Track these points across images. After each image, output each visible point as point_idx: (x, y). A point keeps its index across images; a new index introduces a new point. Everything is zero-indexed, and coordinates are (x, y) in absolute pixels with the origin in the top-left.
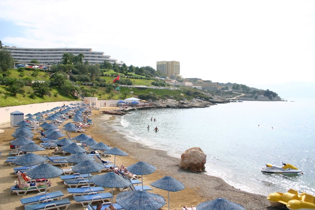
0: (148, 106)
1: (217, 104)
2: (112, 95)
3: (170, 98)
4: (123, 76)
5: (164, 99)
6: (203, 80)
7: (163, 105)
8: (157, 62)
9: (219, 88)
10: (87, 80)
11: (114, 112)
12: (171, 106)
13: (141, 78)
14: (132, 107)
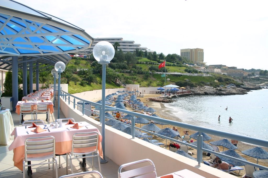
0: (187, 93)
1: (251, 90)
2: (151, 82)
3: (206, 85)
4: (157, 63)
5: (202, 86)
6: (227, 67)
7: (201, 92)
8: (181, 50)
9: (245, 74)
10: (124, 68)
11: (161, 100)
12: (209, 93)
13: (174, 65)
14: (173, 94)
